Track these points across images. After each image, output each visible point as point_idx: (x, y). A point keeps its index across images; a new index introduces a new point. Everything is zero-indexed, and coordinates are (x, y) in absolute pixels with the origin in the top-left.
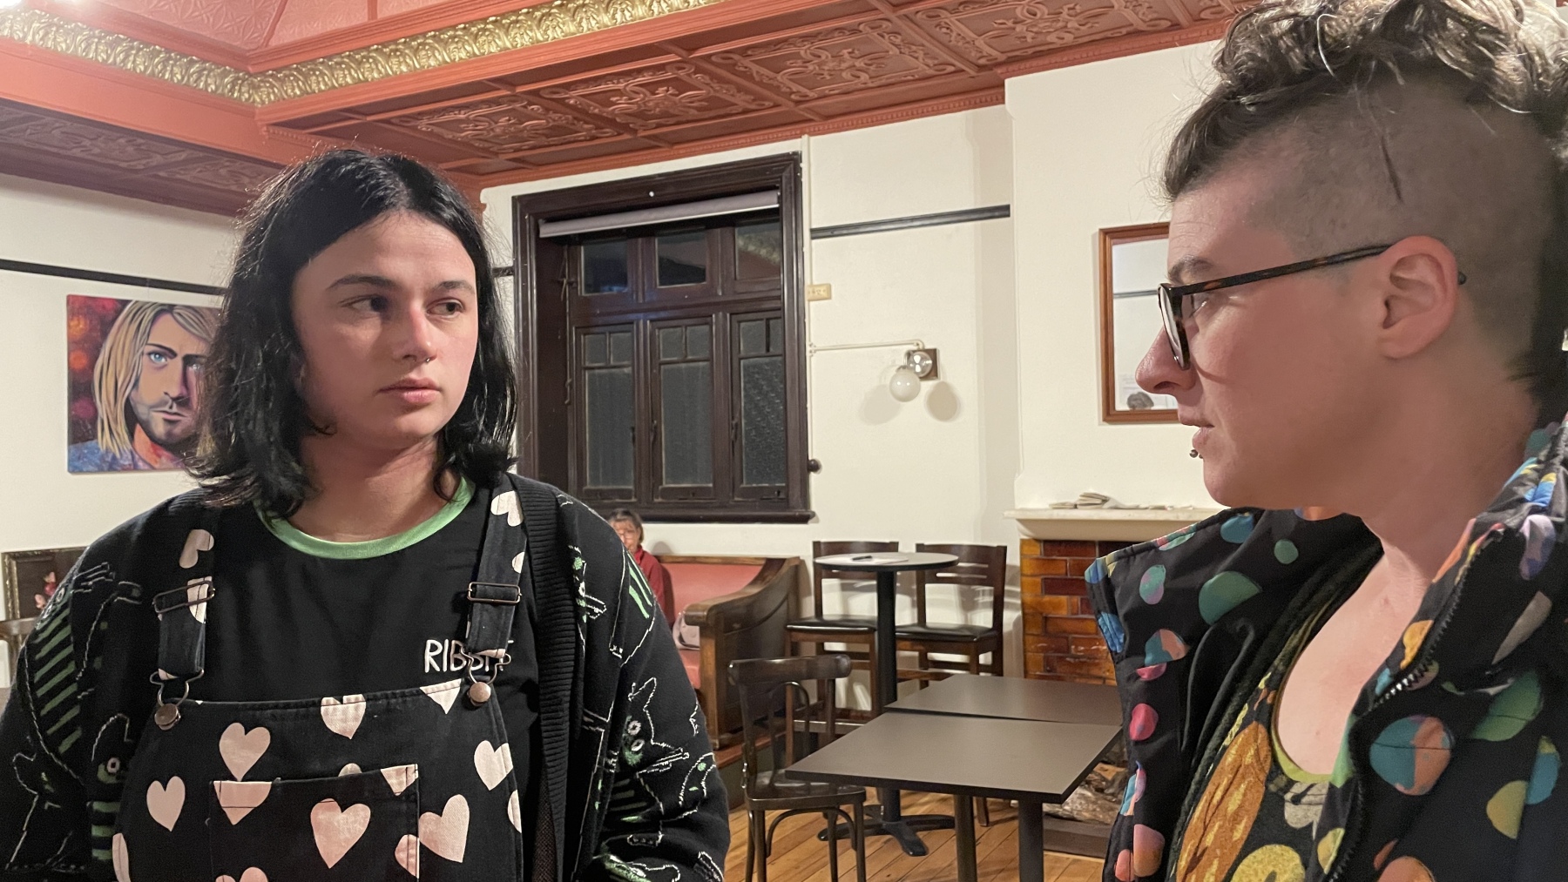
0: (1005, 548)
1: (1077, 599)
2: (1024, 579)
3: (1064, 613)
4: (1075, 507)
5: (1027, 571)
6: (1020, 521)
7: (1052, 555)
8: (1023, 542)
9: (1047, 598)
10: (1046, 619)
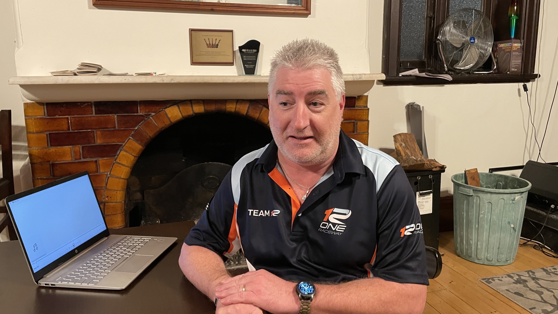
0: (10, 112)
1: (79, 148)
2: (31, 135)
3: (68, 159)
4: (75, 75)
5: (33, 129)
6: (22, 86)
7: (55, 115)
8: (26, 105)
9: (53, 149)
10: (53, 165)
